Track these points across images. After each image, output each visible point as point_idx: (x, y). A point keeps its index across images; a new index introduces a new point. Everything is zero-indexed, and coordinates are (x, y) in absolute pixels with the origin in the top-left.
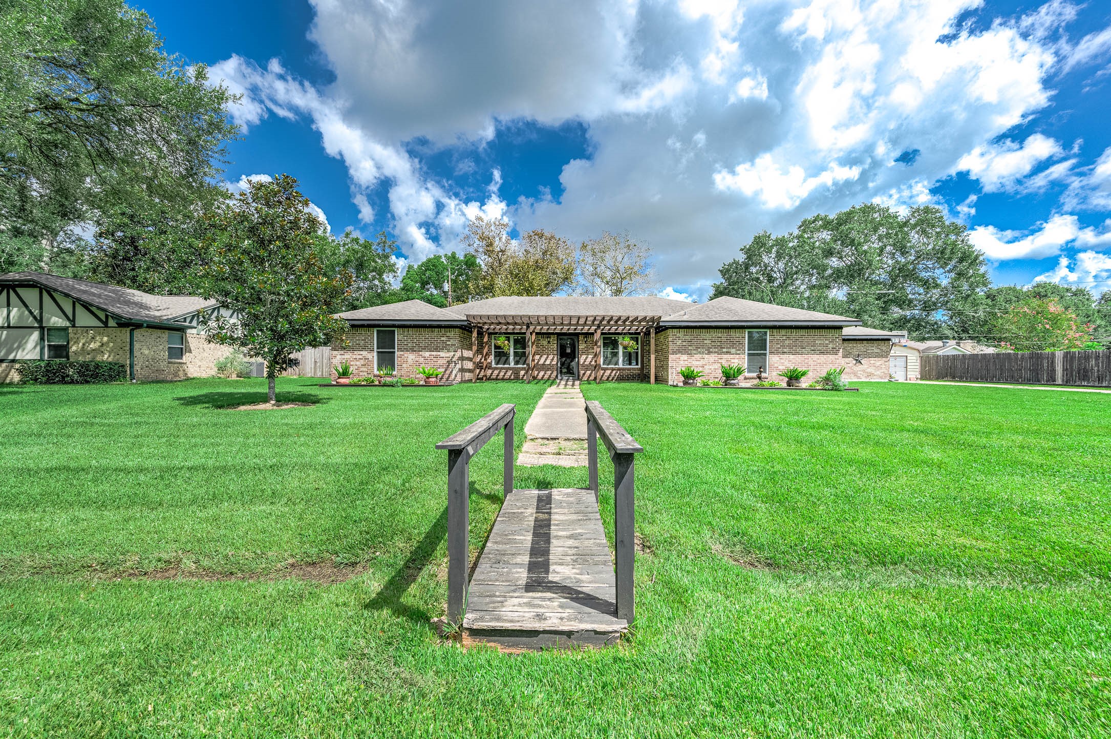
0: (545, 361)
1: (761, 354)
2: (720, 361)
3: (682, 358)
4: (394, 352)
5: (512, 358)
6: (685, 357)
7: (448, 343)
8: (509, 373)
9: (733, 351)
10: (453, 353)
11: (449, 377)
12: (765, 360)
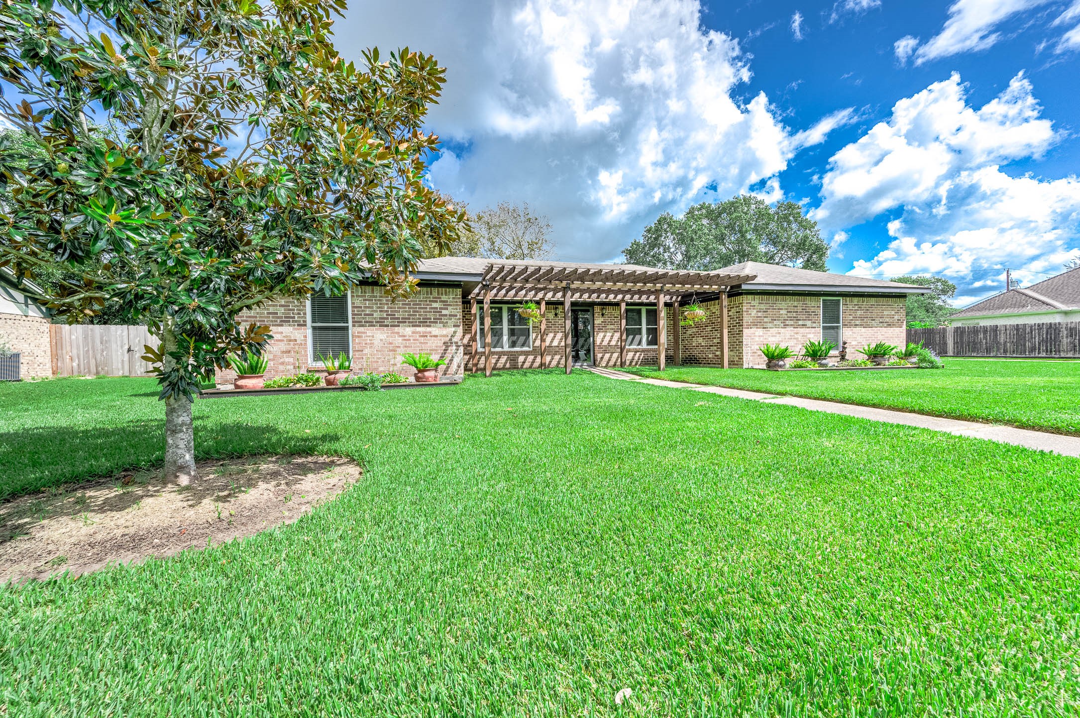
0: (552, 342)
1: (833, 328)
2: (796, 336)
3: (757, 334)
4: (347, 328)
5: (505, 338)
6: (760, 332)
7: (444, 312)
8: (503, 359)
9: (809, 323)
10: (453, 329)
11: (448, 368)
12: (837, 333)
